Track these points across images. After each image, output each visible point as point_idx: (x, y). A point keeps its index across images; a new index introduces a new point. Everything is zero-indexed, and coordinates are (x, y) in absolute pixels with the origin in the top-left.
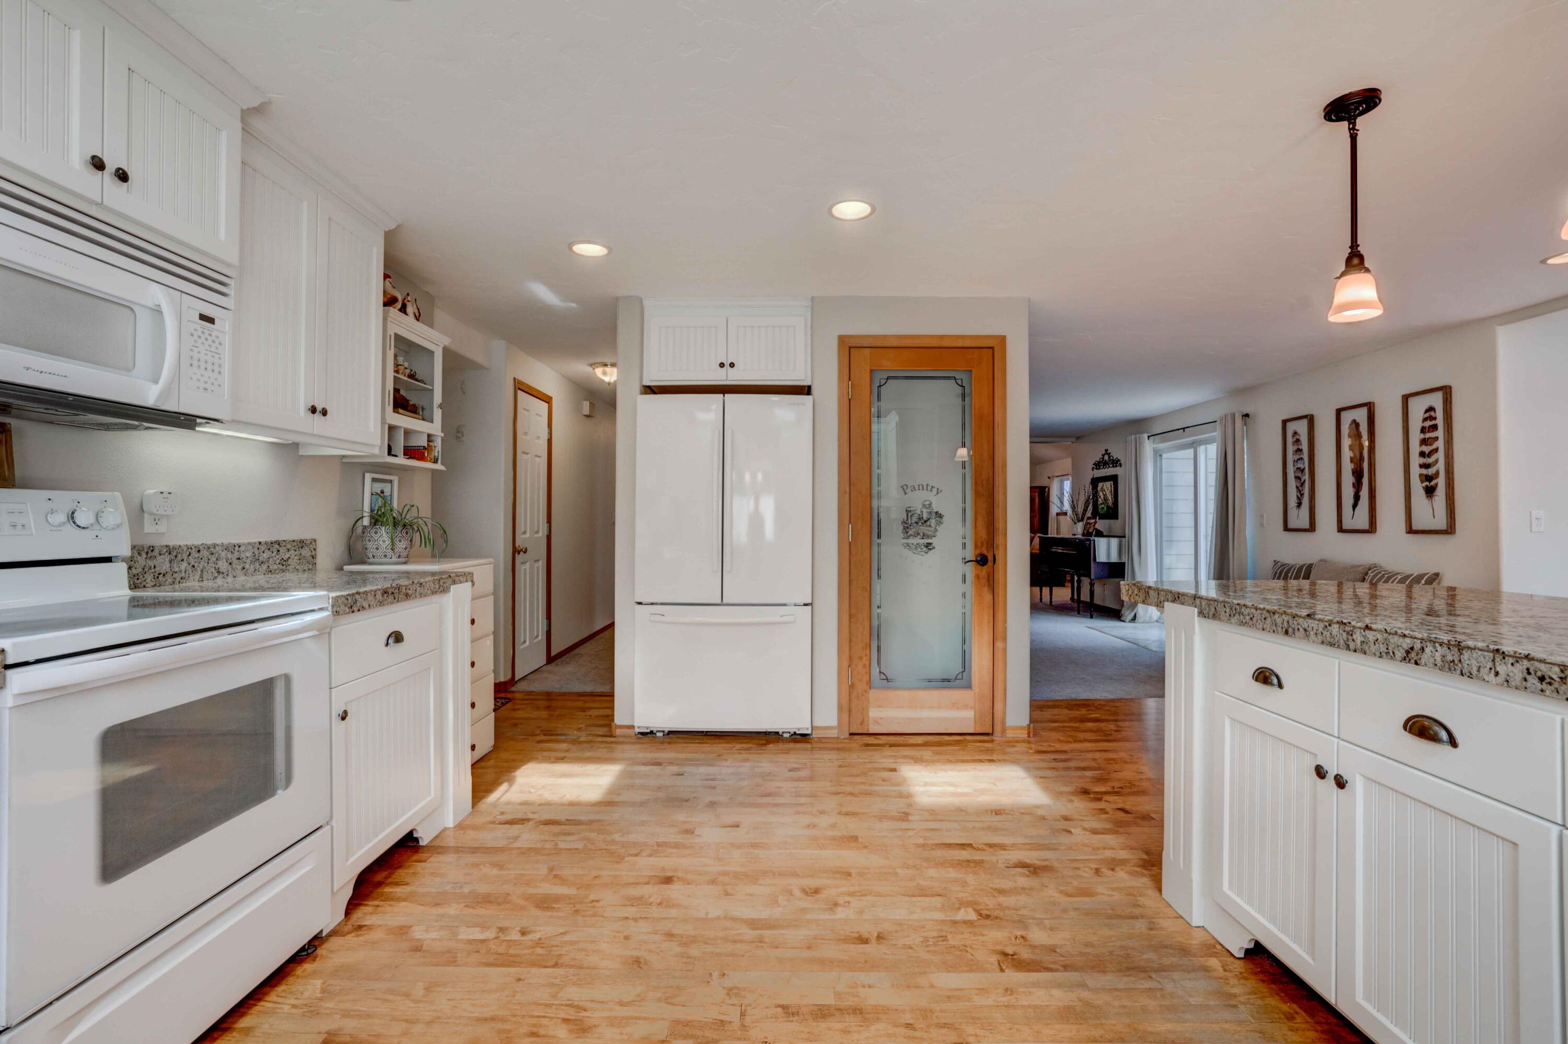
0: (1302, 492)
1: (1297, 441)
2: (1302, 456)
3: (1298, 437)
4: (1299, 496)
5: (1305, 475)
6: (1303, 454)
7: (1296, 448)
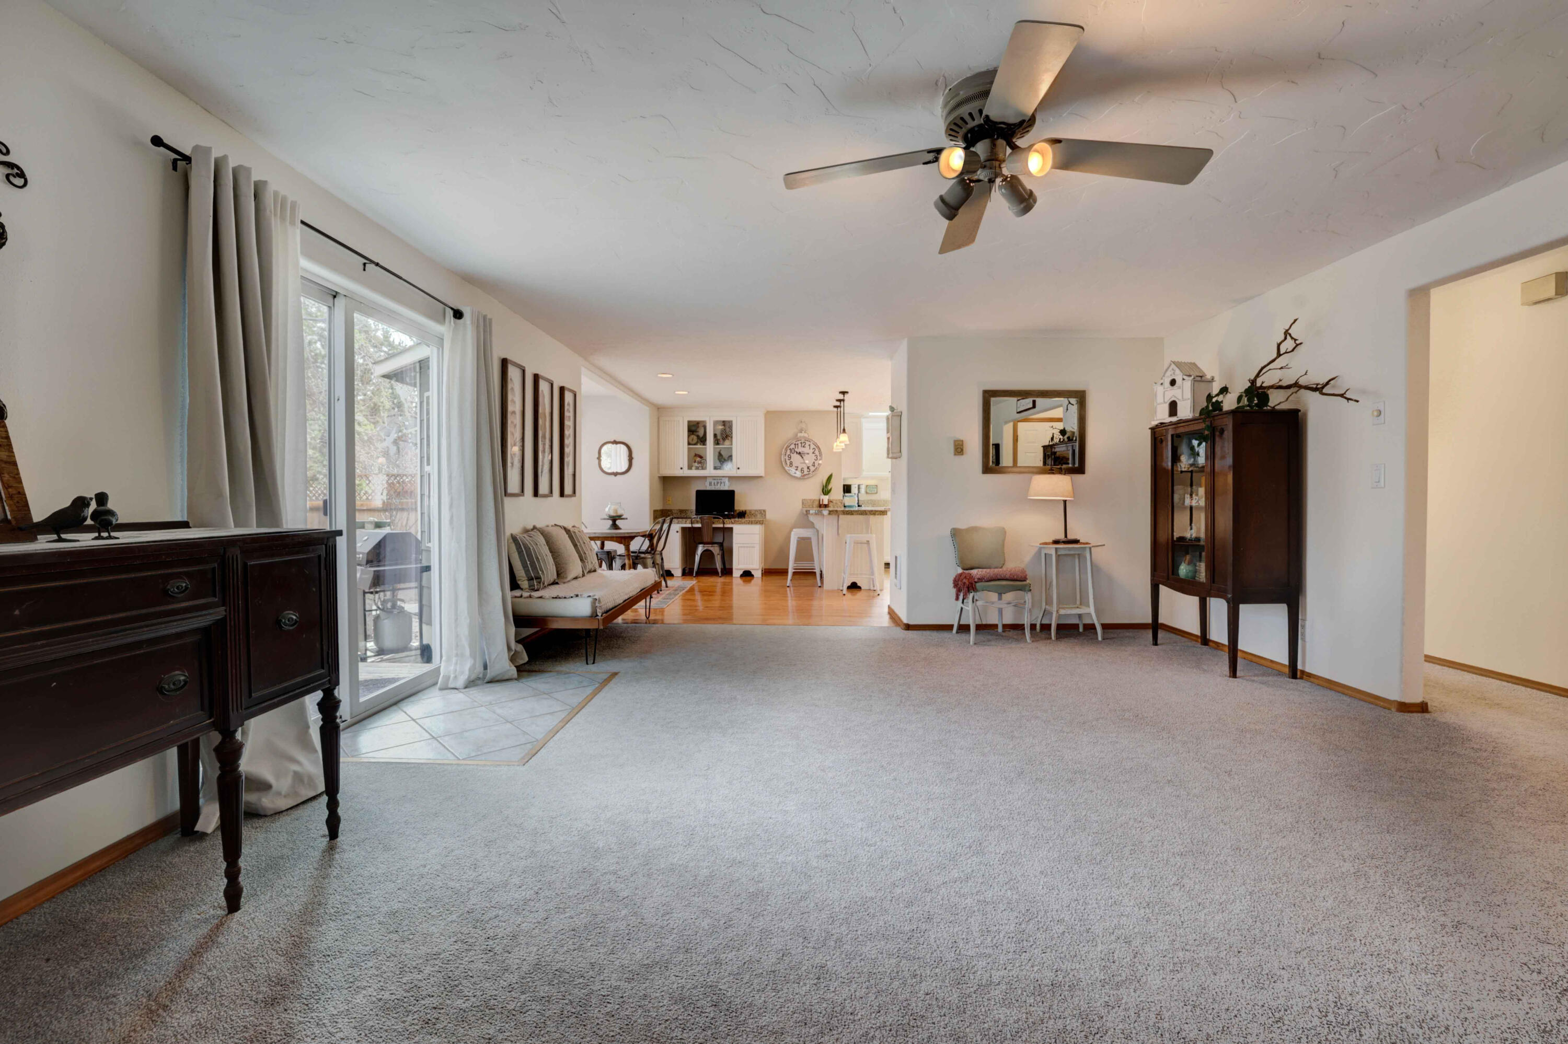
1: (512, 390)
2: (515, 409)
3: (513, 385)
5: (517, 432)
7: (511, 397)
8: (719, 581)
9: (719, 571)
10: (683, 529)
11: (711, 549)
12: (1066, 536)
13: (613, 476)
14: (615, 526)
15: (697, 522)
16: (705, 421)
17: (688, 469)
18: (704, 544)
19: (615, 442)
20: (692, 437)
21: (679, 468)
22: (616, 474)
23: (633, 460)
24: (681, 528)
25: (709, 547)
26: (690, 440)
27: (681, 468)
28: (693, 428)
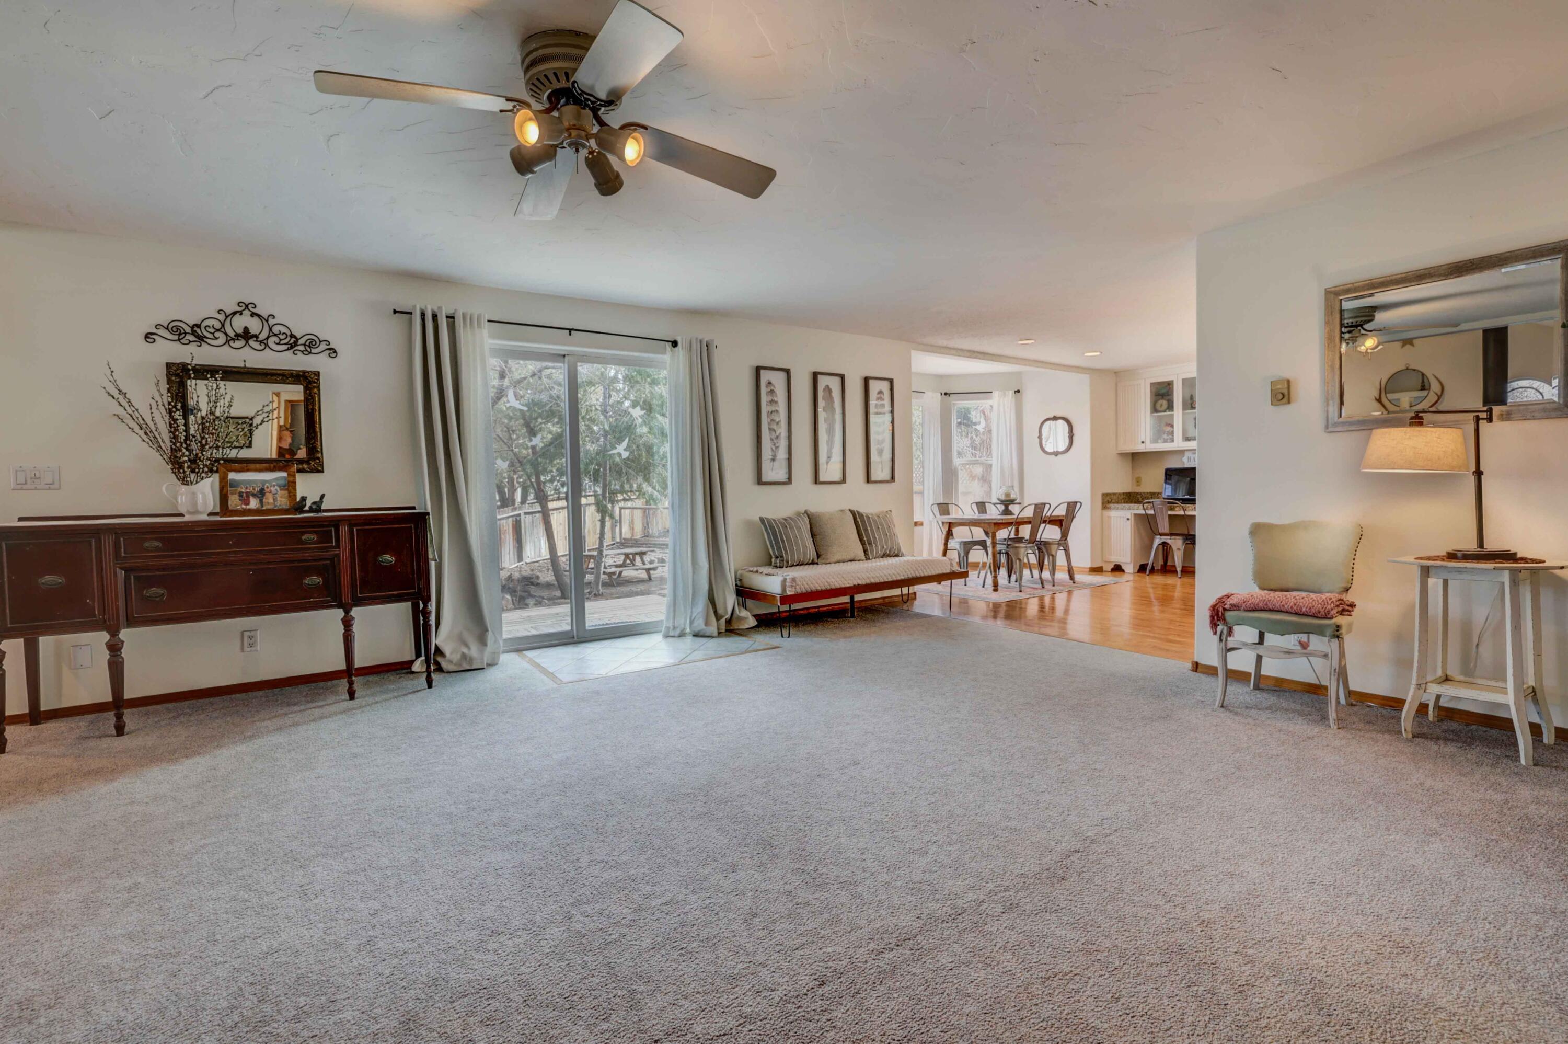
0: (777, 445)
1: (772, 392)
2: (777, 408)
3: (772, 388)
4: (774, 448)
5: (780, 427)
6: (778, 406)
7: (770, 398)
8: (1174, 581)
9: (1179, 569)
10: (1137, 516)
11: (1169, 541)
12: (1481, 544)
13: (1053, 457)
14: (1007, 512)
16: (1173, 381)
17: (1151, 442)
18: (1161, 535)
19: (1055, 418)
20: (1160, 402)
21: (1140, 442)
22: (1056, 454)
23: (1074, 438)
24: (1135, 515)
25: (1167, 539)
26: (1158, 406)
27: (1143, 442)
28: (1163, 391)
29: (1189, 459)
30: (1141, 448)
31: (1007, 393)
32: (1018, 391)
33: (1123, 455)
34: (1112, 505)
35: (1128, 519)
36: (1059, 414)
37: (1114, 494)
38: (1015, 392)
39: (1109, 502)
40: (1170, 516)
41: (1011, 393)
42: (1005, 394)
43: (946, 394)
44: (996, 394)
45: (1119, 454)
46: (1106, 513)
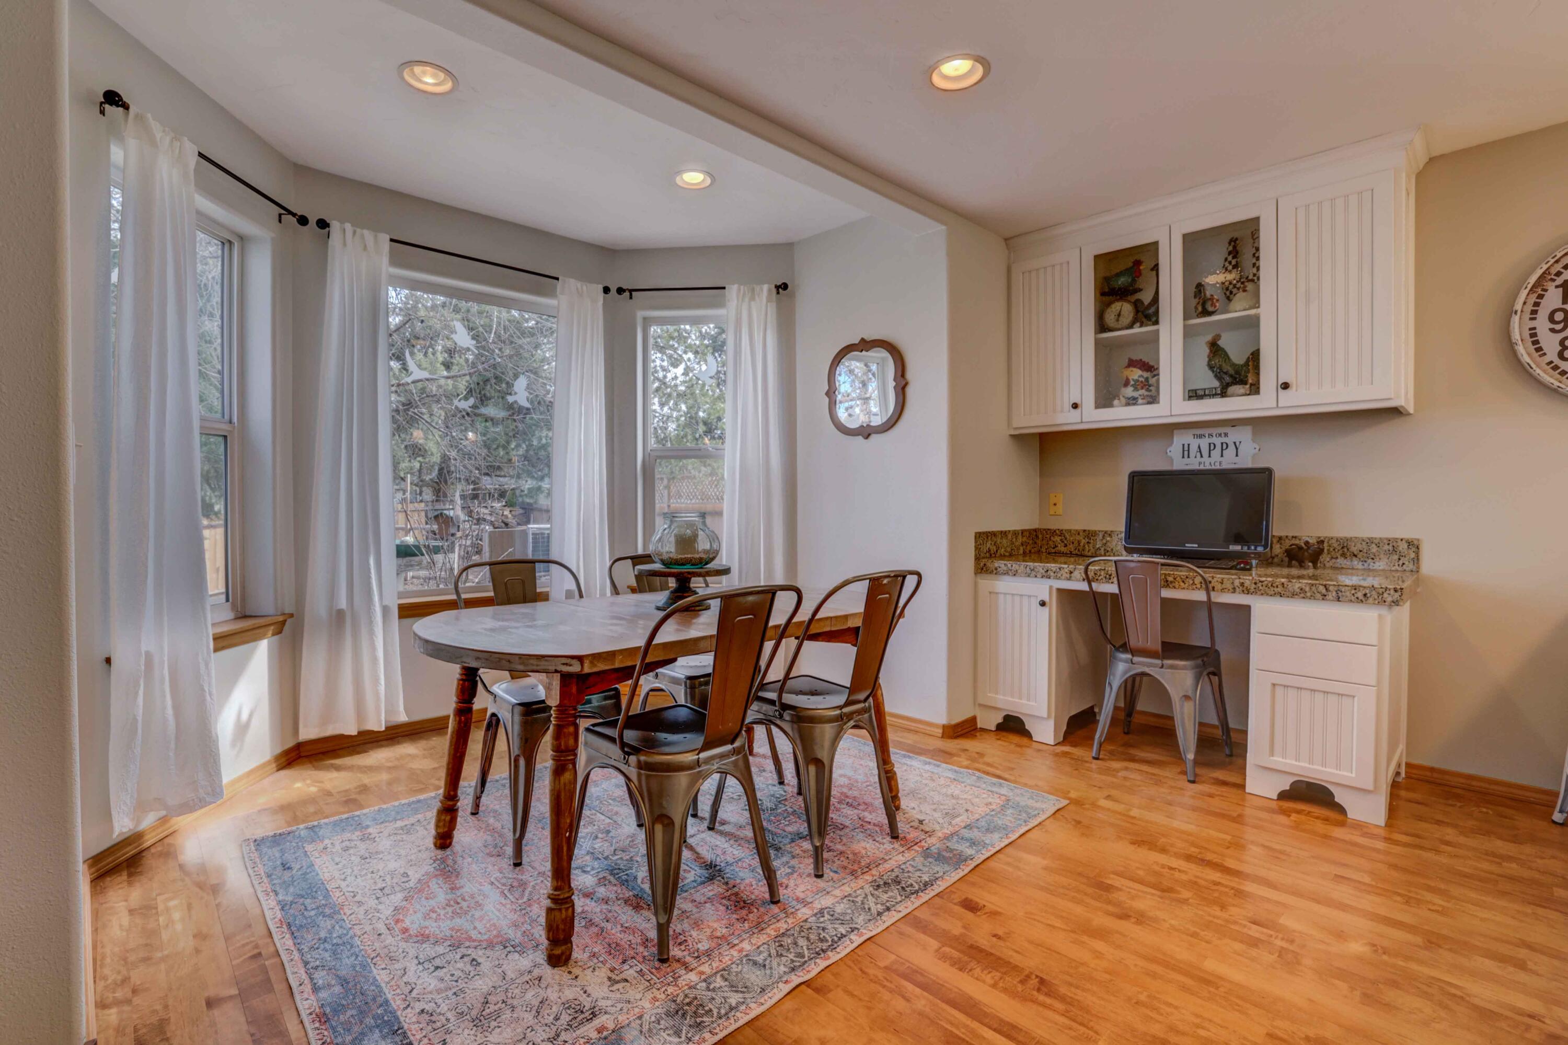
10: (1065, 595)
11: (1157, 671)
15: (1108, 578)
16: (1156, 244)
17: (1098, 406)
18: (1135, 652)
19: (865, 345)
20: (1117, 306)
21: (1067, 406)
22: (866, 432)
23: (910, 391)
24: (1060, 591)
25: (1144, 664)
26: (1110, 317)
27: (1075, 406)
28: (1122, 281)
29: (1186, 451)
30: (1068, 420)
31: (757, 288)
32: (785, 286)
33: (1021, 439)
34: (1000, 564)
35: (1043, 604)
36: (870, 335)
37: (1004, 534)
38: (778, 287)
39: (992, 555)
40: (1165, 602)
41: (766, 289)
42: (753, 290)
43: (620, 291)
44: (733, 291)
45: (1012, 436)
46: (987, 583)
